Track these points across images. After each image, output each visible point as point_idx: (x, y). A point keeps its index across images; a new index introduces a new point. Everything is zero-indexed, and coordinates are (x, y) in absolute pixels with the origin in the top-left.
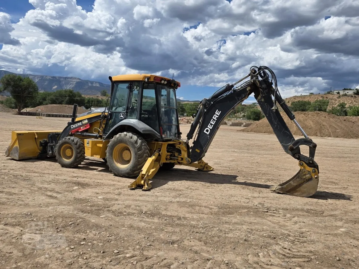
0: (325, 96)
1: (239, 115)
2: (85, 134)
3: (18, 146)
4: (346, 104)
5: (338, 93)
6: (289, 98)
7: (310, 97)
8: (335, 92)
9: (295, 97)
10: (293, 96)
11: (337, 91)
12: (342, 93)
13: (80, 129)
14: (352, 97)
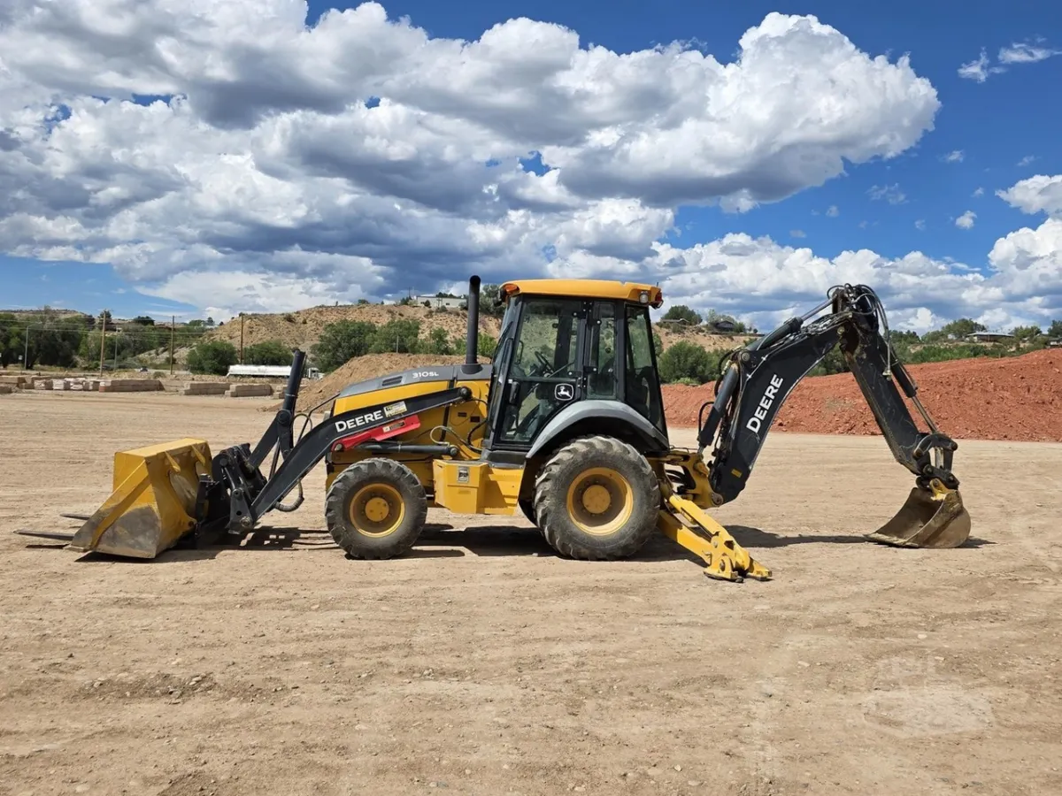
0: (396, 309)
1: (152, 359)
2: (399, 447)
3: (155, 507)
4: (446, 333)
5: (427, 304)
6: (305, 311)
7: (361, 312)
8: (420, 300)
9: (321, 309)
10: (317, 307)
11: (425, 300)
12: (435, 304)
13: (382, 433)
14: (458, 315)
